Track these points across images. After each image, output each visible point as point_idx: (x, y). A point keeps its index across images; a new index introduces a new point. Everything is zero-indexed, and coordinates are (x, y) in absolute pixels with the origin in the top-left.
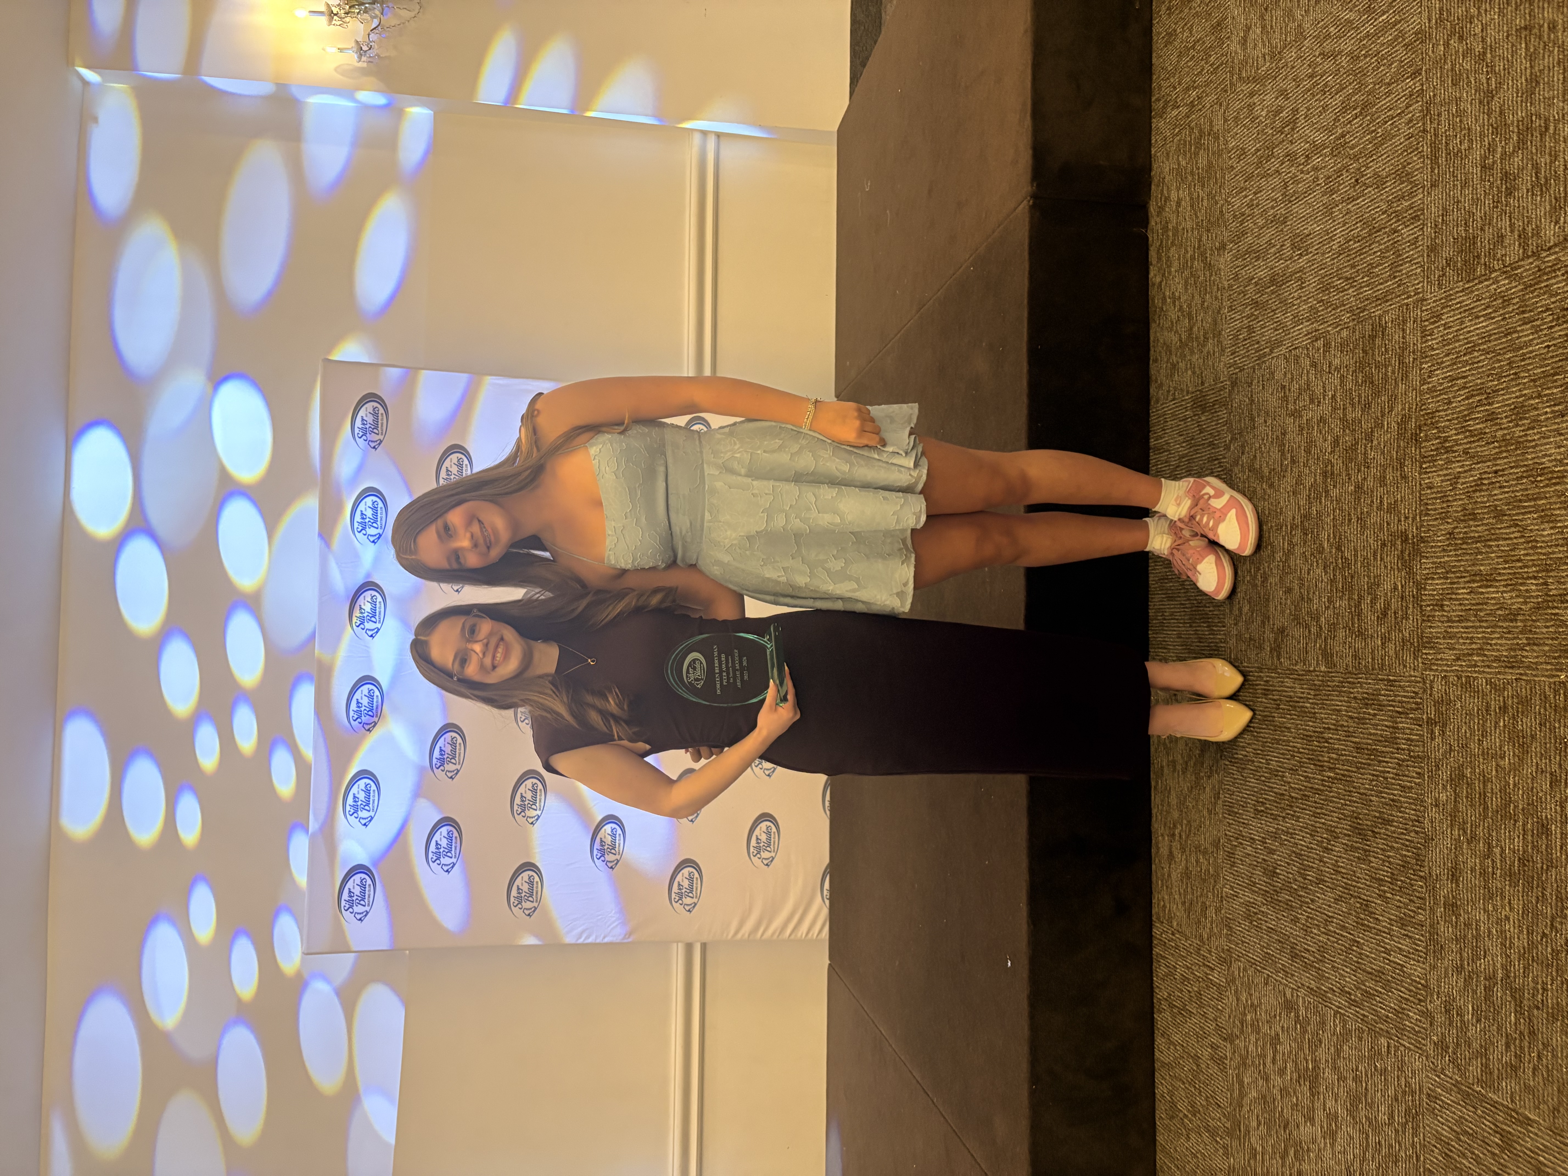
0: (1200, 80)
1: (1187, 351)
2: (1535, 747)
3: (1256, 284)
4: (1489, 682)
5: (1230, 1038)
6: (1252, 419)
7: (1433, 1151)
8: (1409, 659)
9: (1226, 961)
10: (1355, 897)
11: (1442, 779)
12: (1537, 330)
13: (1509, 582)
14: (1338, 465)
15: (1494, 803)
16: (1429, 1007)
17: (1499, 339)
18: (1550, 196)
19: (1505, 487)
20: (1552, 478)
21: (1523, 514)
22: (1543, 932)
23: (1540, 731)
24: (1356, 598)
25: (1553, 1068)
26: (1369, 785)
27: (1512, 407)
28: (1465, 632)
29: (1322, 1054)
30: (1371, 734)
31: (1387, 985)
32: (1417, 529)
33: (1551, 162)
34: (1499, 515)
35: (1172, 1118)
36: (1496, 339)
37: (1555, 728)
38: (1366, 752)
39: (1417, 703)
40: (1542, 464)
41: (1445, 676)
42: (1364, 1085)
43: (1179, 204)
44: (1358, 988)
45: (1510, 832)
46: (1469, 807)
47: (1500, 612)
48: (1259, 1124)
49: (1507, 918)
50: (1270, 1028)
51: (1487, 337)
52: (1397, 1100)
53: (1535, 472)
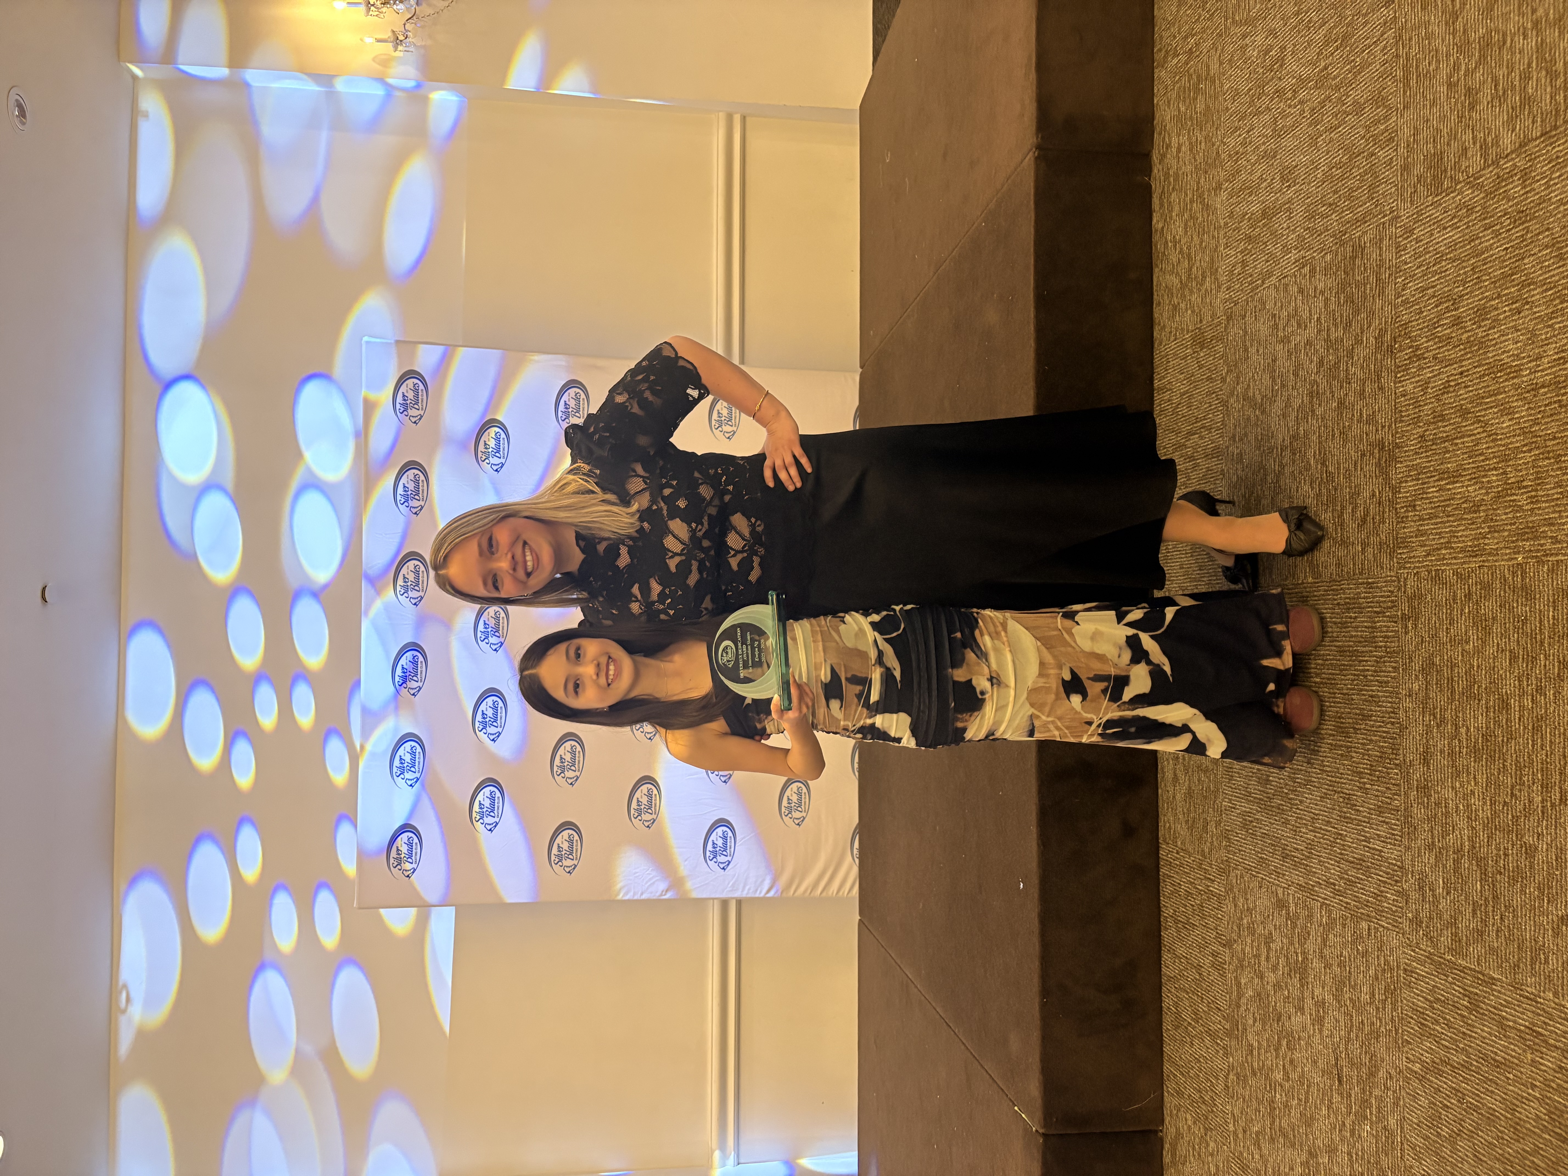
0: (1198, 27)
1: (1187, 292)
2: (1496, 629)
3: (1250, 219)
4: (1456, 573)
5: (1228, 944)
6: (1246, 350)
7: (1410, 1023)
8: (1385, 560)
9: (1224, 872)
10: (1339, 792)
11: (1415, 670)
12: (1497, 234)
13: (1473, 476)
14: (1323, 385)
15: (1460, 686)
16: (1405, 887)
17: (1465, 246)
18: (1507, 106)
19: (1469, 386)
20: (1510, 373)
21: (1485, 410)
22: (1505, 802)
23: (1500, 613)
24: (1339, 509)
25: (1513, 928)
26: (1351, 685)
27: (1476, 310)
28: (1435, 529)
29: (1310, 946)
30: (1352, 636)
31: (1367, 872)
32: (1392, 437)
33: (1508, 75)
34: (1464, 413)
35: (1177, 1028)
36: (1461, 247)
37: (1513, 607)
38: (1348, 654)
39: (1392, 602)
40: (1501, 360)
41: (1417, 572)
42: (1348, 969)
43: (1179, 150)
44: (1342, 878)
45: (1474, 711)
46: (1438, 693)
47: (1465, 505)
48: (1255, 1021)
49: (1472, 792)
50: (1264, 928)
51: (1453, 246)
52: (1377, 979)
53: (1496, 369)
